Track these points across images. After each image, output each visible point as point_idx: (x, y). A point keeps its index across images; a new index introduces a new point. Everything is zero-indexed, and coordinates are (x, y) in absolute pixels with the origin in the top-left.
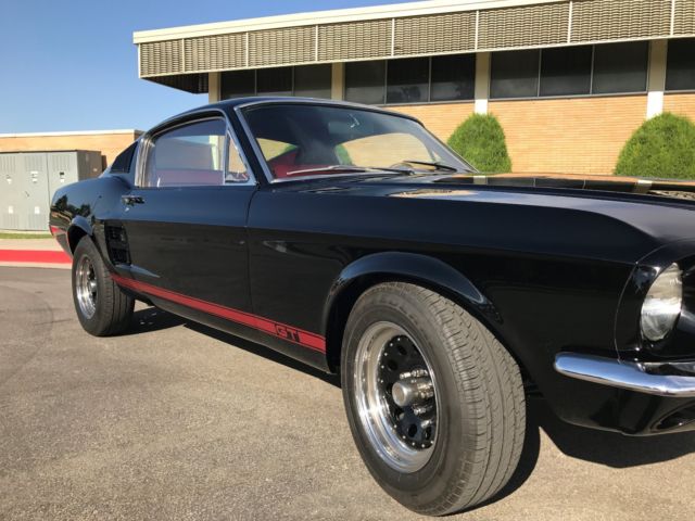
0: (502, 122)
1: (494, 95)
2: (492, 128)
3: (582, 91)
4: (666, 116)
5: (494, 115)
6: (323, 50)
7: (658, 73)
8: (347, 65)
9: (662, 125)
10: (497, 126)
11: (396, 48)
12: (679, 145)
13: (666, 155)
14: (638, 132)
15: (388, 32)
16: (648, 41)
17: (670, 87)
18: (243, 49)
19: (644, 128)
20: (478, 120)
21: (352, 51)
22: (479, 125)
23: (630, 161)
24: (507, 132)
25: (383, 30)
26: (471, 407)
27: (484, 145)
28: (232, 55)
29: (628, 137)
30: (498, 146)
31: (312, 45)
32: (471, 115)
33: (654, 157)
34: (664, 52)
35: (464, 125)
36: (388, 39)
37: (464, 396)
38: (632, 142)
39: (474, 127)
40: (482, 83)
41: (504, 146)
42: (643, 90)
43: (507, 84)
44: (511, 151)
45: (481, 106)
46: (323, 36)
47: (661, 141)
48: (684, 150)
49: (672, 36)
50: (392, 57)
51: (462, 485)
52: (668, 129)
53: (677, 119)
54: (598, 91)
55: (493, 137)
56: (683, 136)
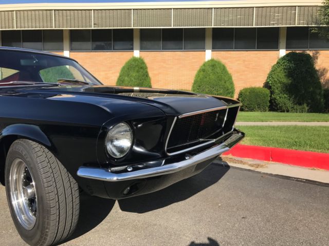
0: (146, 61)
1: (142, 49)
2: (141, 64)
3: (180, 48)
4: (212, 60)
5: (142, 58)
6: (57, 22)
7: (209, 42)
8: (71, 31)
9: (211, 64)
10: (143, 63)
11: (94, 24)
12: (217, 73)
13: (212, 77)
14: (202, 67)
15: (90, 16)
16: (204, 28)
17: (214, 48)
18: (13, 19)
19: (204, 65)
20: (135, 60)
21: (73, 24)
22: (135, 62)
23: (199, 79)
24: (148, 65)
25: (88, 15)
26: (47, 195)
27: (138, 72)
28: (7, 22)
29: (198, 69)
30: (144, 72)
31: (51, 20)
32: (132, 57)
33: (208, 78)
34: (211, 33)
35: (129, 62)
36: (90, 19)
37: (45, 190)
38: (200, 71)
39: (133, 63)
40: (136, 43)
41: (147, 72)
42: (203, 49)
43: (148, 44)
44: (150, 74)
45: (137, 53)
46: (57, 16)
47: (210, 71)
48: (219, 75)
49: (213, 27)
50: (93, 28)
51: (47, 232)
52: (213, 66)
53: (216, 62)
54: (186, 49)
55: (141, 68)
56: (218, 69)
